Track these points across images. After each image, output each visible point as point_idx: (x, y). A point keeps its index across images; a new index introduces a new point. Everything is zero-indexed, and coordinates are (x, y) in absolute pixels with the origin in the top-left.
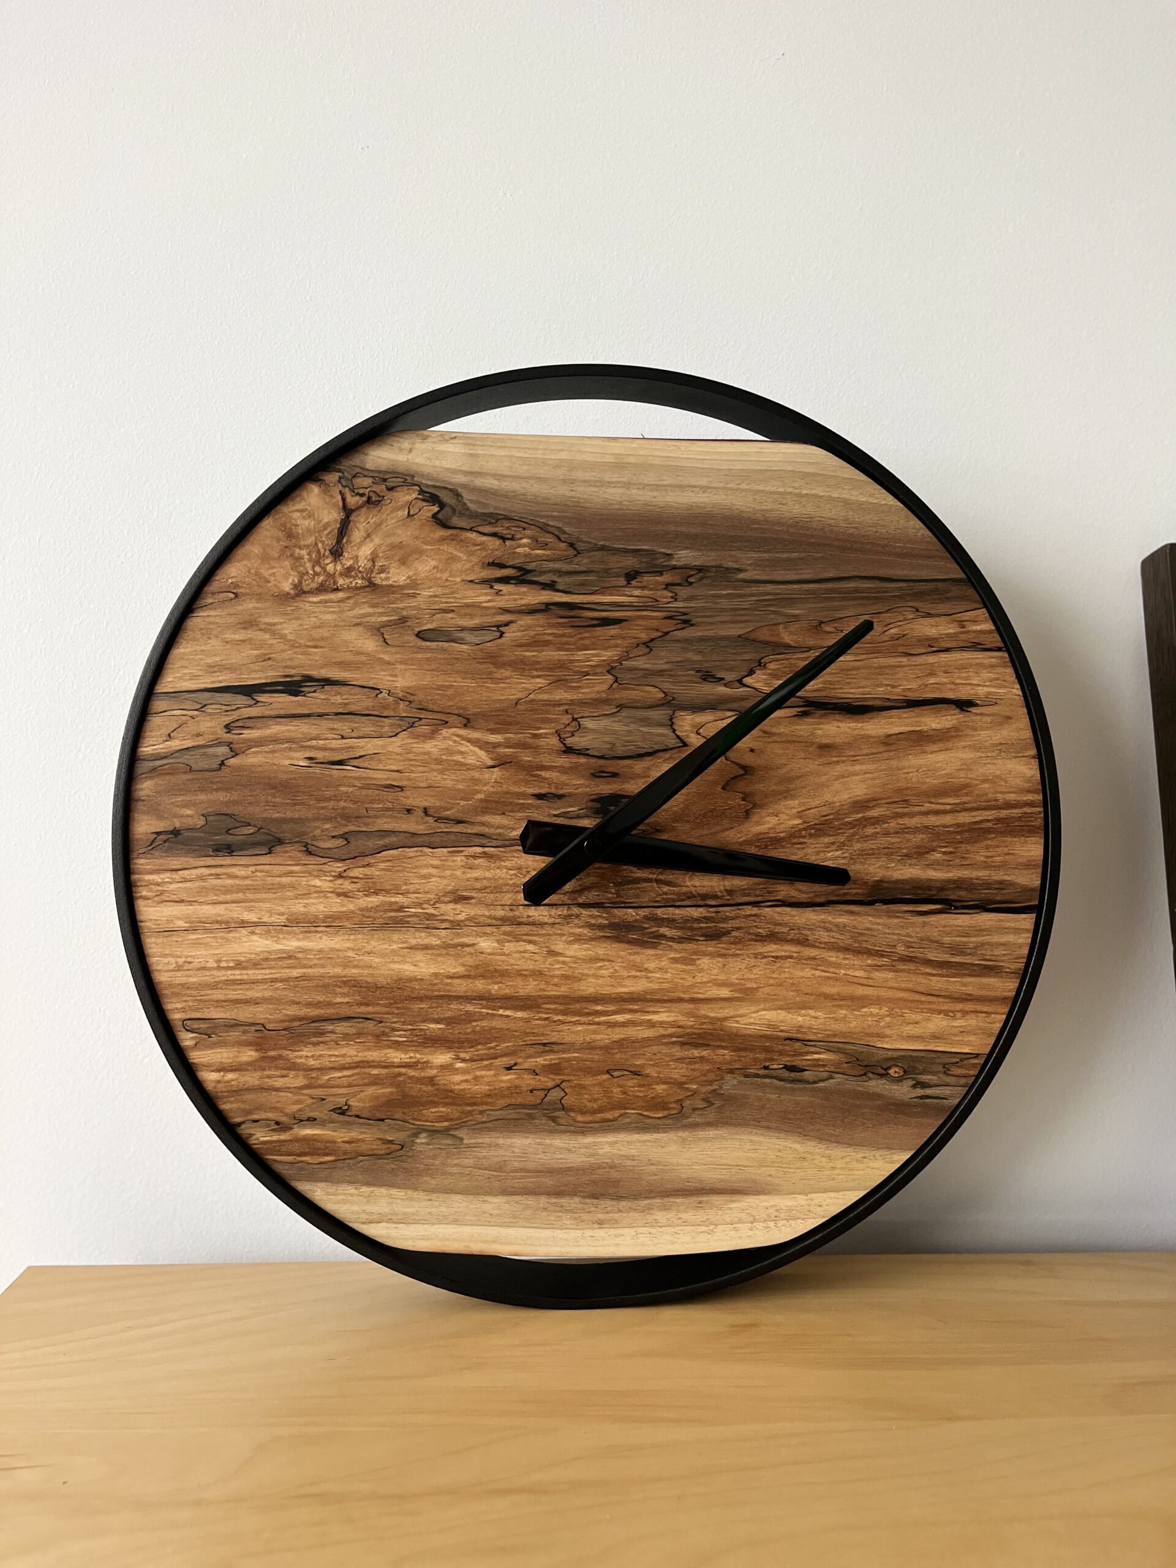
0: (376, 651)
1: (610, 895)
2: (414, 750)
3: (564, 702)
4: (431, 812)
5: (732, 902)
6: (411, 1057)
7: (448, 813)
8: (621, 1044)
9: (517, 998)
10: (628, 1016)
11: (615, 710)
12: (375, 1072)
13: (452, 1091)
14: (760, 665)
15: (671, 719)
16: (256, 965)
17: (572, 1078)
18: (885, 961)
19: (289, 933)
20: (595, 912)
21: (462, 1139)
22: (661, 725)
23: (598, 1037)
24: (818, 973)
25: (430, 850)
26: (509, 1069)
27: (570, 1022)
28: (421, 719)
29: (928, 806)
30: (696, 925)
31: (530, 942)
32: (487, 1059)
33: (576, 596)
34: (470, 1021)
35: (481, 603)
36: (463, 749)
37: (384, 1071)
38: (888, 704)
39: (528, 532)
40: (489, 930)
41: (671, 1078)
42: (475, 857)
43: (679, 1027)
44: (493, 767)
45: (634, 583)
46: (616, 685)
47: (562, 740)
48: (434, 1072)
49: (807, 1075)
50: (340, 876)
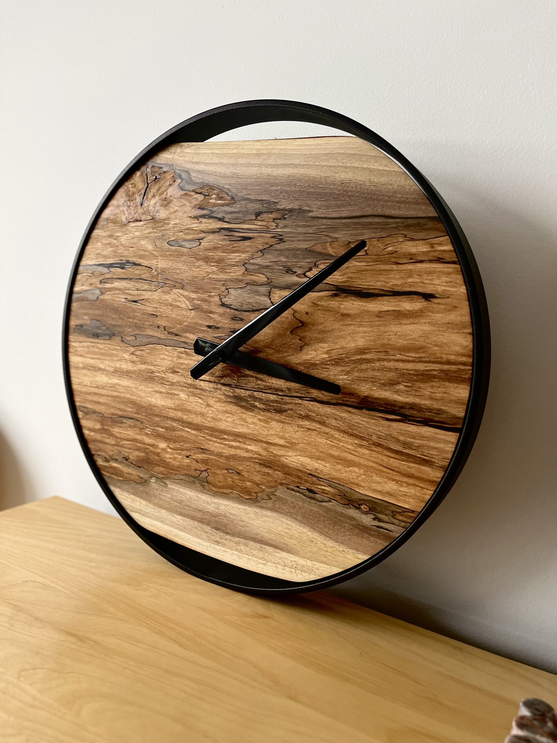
0: (152, 250)
1: (235, 381)
2: (162, 298)
3: (223, 280)
4: (166, 329)
5: (289, 395)
6: (152, 442)
7: (173, 330)
8: (234, 457)
9: (193, 424)
10: (237, 444)
11: (245, 286)
12: (139, 445)
13: (165, 461)
14: (315, 266)
15: (269, 293)
16: (103, 388)
17: (213, 469)
18: (365, 443)
19: (114, 376)
20: (228, 388)
21: (167, 485)
22: (264, 295)
23: (224, 451)
24: (329, 442)
25: (165, 347)
26: (187, 457)
27: (213, 441)
28: (166, 283)
29: (398, 356)
30: (271, 404)
31: (200, 398)
32: (179, 450)
33: (233, 225)
34: (174, 431)
35: (193, 227)
36: (181, 300)
37: (142, 445)
38: (382, 293)
39: (215, 191)
40: (184, 389)
41: (254, 480)
42: (182, 353)
43: (260, 455)
44: (192, 310)
45: (259, 218)
46: (246, 272)
47: (221, 300)
48: (159, 451)
49: (318, 496)
50: (132, 354)
